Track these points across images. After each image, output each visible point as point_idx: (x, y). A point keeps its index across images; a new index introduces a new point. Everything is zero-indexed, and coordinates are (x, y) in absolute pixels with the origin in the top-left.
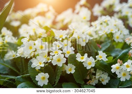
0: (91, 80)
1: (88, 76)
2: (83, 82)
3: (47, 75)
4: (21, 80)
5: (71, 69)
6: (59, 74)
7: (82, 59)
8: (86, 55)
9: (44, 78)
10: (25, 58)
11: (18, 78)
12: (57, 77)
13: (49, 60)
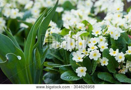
0: (122, 69)
1: (120, 66)
2: (116, 71)
3: (85, 69)
4: (64, 69)
5: (105, 62)
6: (95, 66)
7: (115, 53)
8: (117, 50)
9: (82, 71)
10: (67, 50)
11: (61, 67)
12: (93, 68)
13: (87, 54)
